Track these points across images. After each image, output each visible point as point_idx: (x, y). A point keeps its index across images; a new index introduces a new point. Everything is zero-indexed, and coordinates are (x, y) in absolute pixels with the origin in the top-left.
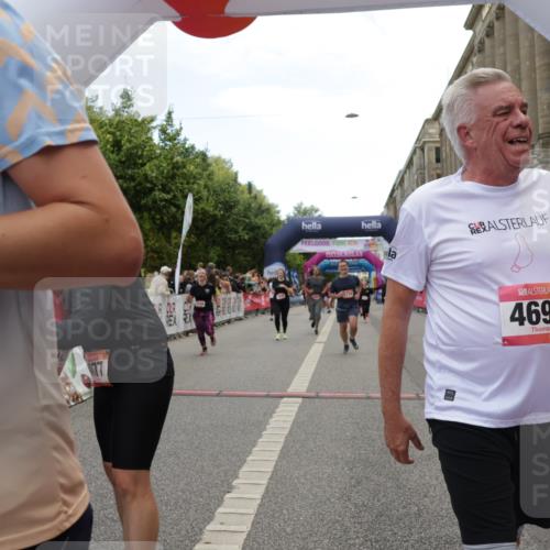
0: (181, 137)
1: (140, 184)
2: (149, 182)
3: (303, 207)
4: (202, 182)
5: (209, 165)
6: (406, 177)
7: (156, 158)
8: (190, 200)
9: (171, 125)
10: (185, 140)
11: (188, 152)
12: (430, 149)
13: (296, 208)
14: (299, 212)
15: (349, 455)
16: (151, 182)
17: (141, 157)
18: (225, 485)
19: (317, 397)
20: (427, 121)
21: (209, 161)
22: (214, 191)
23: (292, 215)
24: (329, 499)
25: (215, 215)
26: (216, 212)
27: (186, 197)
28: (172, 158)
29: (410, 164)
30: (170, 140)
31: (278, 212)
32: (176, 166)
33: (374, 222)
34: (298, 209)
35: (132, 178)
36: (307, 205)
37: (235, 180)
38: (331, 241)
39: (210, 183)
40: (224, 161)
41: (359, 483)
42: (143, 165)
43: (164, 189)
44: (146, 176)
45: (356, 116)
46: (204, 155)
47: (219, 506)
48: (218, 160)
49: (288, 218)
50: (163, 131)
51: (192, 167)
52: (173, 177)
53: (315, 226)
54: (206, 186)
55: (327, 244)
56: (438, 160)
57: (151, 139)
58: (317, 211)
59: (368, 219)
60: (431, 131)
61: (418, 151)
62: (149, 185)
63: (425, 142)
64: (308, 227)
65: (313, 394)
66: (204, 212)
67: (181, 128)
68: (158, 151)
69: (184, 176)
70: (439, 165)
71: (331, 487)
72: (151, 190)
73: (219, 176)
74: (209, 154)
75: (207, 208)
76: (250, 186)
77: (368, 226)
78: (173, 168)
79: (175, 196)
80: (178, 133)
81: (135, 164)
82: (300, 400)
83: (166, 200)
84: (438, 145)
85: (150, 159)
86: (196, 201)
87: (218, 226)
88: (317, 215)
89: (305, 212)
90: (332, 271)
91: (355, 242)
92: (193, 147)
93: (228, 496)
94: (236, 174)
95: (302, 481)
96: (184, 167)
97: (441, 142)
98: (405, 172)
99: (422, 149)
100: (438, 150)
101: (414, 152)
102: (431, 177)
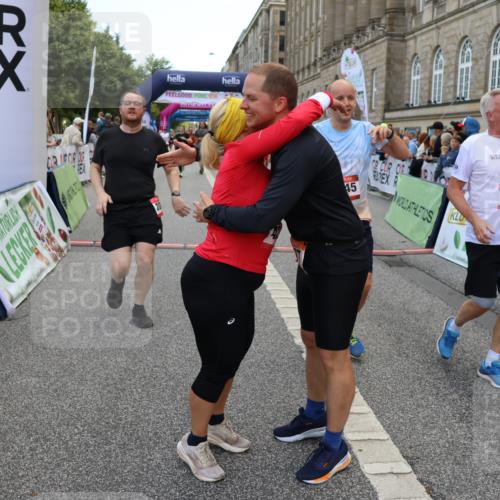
3: (154, 58)
6: (250, 36)
12: (275, 13)
13: (148, 59)
14: (151, 63)
29: (255, 24)
33: (233, 79)
36: (158, 57)
53: (180, 79)
56: (282, 23)
58: (167, 63)
61: (264, 14)
63: (271, 5)
70: (283, 28)
84: (284, 9)
88: (166, 66)
89: (157, 64)
97: (286, 6)
98: (250, 32)
99: (268, 12)
100: (283, 14)
101: (260, 13)
102: (274, 38)
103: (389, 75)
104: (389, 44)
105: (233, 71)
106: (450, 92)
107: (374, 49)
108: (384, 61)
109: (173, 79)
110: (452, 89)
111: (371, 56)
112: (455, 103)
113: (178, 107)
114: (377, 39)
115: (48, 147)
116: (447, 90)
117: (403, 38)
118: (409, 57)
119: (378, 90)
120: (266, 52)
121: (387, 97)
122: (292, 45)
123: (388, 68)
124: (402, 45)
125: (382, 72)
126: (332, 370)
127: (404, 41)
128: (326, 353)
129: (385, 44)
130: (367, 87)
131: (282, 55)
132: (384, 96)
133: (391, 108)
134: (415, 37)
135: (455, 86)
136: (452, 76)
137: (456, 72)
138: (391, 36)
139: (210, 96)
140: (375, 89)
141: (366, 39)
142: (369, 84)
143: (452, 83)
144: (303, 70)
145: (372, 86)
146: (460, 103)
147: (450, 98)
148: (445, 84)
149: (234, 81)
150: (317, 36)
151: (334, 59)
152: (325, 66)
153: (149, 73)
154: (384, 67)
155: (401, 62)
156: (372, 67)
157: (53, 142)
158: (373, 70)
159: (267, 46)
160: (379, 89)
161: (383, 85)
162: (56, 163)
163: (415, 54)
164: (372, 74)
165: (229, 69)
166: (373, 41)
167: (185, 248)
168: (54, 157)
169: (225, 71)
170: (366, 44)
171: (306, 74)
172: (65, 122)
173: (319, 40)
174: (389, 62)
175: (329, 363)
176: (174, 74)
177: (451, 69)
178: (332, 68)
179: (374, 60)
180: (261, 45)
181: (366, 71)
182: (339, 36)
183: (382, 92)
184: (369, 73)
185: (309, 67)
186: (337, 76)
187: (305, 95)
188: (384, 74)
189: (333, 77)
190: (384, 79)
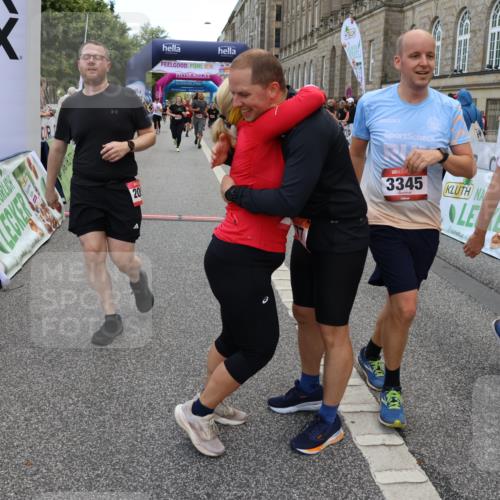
3: (149, 27)
53: (175, 48)
102: (271, 7)
103: (386, 46)
104: (387, 15)
105: (229, 41)
106: (447, 65)
107: (371, 19)
108: (382, 33)
109: (168, 49)
110: (449, 62)
111: (368, 26)
112: (453, 76)
113: (173, 77)
114: (375, 9)
115: (42, 116)
116: (445, 63)
117: (401, 9)
118: (407, 27)
119: (376, 61)
120: (263, 21)
121: (384, 69)
122: (289, 15)
123: (385, 40)
124: (400, 15)
125: (379, 44)
126: (332, 345)
127: (402, 12)
128: (327, 329)
129: (383, 15)
130: (364, 58)
131: (279, 25)
132: (381, 68)
133: (389, 80)
134: (413, 8)
135: (453, 59)
136: (450, 48)
137: (454, 44)
138: (389, 6)
139: (206, 66)
140: (372, 61)
141: (364, 10)
142: (366, 56)
143: (449, 55)
144: (300, 40)
145: (369, 58)
146: (458, 76)
147: (447, 70)
148: (442, 56)
149: (230, 51)
151: (332, 30)
152: (322, 37)
153: (144, 42)
154: (382, 39)
156: (370, 38)
157: (48, 112)
158: (371, 41)
159: (263, 15)
161: (380, 57)
162: (49, 133)
163: (413, 26)
164: (370, 45)
165: (225, 39)
166: (371, 11)
167: (180, 220)
168: (48, 127)
169: (221, 41)
170: (364, 15)
171: (303, 44)
172: (59, 92)
173: (316, 10)
174: (386, 33)
175: (330, 339)
176: (170, 43)
177: (450, 41)
178: (329, 39)
179: (371, 31)
180: (258, 14)
181: (364, 42)
182: (336, 6)
183: (379, 64)
184: (367, 44)
185: (306, 37)
186: (334, 47)
187: (302, 66)
188: (381, 45)
189: (330, 48)
190: (381, 50)
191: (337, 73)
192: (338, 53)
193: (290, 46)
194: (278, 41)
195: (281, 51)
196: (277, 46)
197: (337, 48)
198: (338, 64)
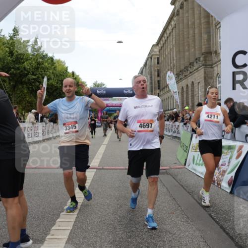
0: (42, 50)
1: (22, 71)
2: (26, 70)
4: (51, 71)
5: (54, 63)
6: (144, 70)
7: (30, 59)
8: (45, 79)
9: (37, 45)
10: (43, 51)
11: (44, 57)
12: (154, 58)
14: (95, 85)
15: (117, 194)
16: (27, 71)
17: (22, 59)
18: (61, 208)
19: (103, 169)
20: (153, 45)
21: (55, 61)
22: (57, 75)
23: (92, 87)
24: (107, 214)
25: (57, 87)
26: (58, 85)
27: (43, 78)
28: (37, 60)
29: (146, 64)
30: (36, 52)
31: (86, 85)
32: (39, 64)
33: (129, 91)
34: (95, 84)
35: (18, 69)
36: (99, 82)
37: (66, 71)
38: (110, 99)
39: (54, 71)
40: (61, 62)
41: (121, 206)
42: (24, 62)
43: (33, 74)
44: (25, 68)
45: (122, 42)
46: (52, 59)
47: (58, 218)
48: (59, 61)
49: (91, 88)
50: (33, 47)
51: (47, 64)
52: (37, 68)
53: (103, 92)
54: (53, 73)
55: (108, 100)
56: (158, 63)
57: (27, 51)
58: (104, 85)
59: (127, 89)
60: (155, 50)
61: (149, 59)
62: (26, 72)
63: (152, 55)
64: (100, 92)
65: (101, 167)
66: (52, 85)
67: (41, 46)
68: (31, 57)
69: (43, 68)
70: (159, 65)
71: (109, 209)
72: (27, 74)
73: (59, 68)
74: (55, 58)
75: (53, 83)
76: (73, 73)
77: (126, 92)
78: (37, 65)
79: (38, 77)
80: (40, 48)
81: (20, 62)
82: (95, 170)
83: (34, 79)
84: (158, 56)
85: (27, 60)
86: (48, 80)
87: (58, 91)
88: (103, 87)
89: (98, 86)
90: (110, 112)
91: (121, 99)
92: (47, 55)
93: (62, 213)
94: (67, 68)
95: (96, 206)
96: (43, 64)
97: (159, 55)
98: (143, 68)
99: (151, 58)
100: (158, 59)
101: (148, 59)
102: (155, 70)
103: (206, 85)
104: (205, 70)
107: (198, 72)
108: (203, 78)
111: (197, 76)
114: (199, 68)
117: (211, 66)
118: (215, 75)
120: (151, 77)
122: (163, 74)
123: (205, 82)
124: (211, 70)
127: (212, 68)
129: (203, 70)
131: (159, 79)
132: (204, 96)
134: (217, 66)
138: (205, 65)
140: (200, 92)
141: (194, 68)
142: (197, 90)
150: (174, 69)
151: (181, 79)
154: (203, 81)
155: (211, 78)
156: (198, 81)
158: (199, 83)
159: (151, 74)
160: (202, 92)
161: (203, 90)
163: (218, 74)
164: (198, 85)
166: (197, 69)
170: (195, 70)
173: (175, 70)
174: (205, 78)
178: (180, 83)
179: (199, 78)
180: (149, 74)
181: (196, 83)
182: (182, 68)
186: (183, 87)
187: (170, 97)
188: (203, 84)
189: (181, 88)
190: (203, 87)
191: (185, 99)
192: (185, 90)
193: (164, 88)
194: (159, 86)
195: (160, 91)
196: (159, 89)
197: (184, 88)
198: (185, 95)
